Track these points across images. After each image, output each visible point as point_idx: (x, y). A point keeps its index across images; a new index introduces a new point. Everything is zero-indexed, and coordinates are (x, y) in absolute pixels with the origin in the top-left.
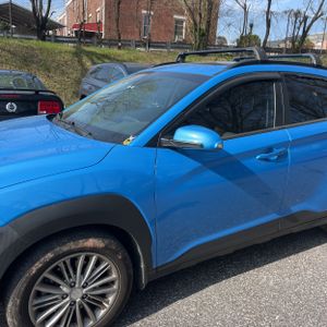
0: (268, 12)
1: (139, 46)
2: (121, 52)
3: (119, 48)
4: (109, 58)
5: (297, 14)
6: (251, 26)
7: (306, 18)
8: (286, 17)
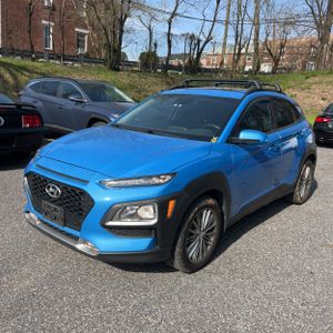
0: (169, 34)
1: (53, 58)
2: (36, 64)
3: (33, 60)
4: (28, 71)
5: (192, 37)
6: (156, 45)
7: (199, 41)
8: (183, 39)
